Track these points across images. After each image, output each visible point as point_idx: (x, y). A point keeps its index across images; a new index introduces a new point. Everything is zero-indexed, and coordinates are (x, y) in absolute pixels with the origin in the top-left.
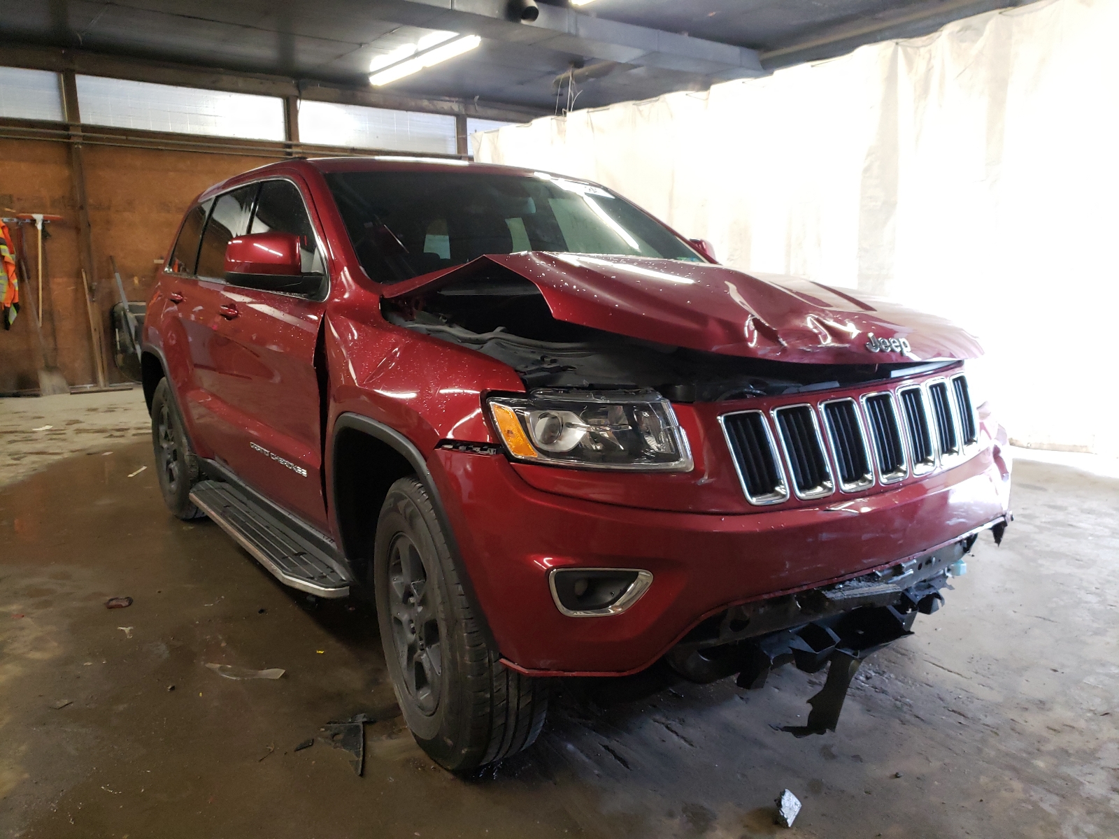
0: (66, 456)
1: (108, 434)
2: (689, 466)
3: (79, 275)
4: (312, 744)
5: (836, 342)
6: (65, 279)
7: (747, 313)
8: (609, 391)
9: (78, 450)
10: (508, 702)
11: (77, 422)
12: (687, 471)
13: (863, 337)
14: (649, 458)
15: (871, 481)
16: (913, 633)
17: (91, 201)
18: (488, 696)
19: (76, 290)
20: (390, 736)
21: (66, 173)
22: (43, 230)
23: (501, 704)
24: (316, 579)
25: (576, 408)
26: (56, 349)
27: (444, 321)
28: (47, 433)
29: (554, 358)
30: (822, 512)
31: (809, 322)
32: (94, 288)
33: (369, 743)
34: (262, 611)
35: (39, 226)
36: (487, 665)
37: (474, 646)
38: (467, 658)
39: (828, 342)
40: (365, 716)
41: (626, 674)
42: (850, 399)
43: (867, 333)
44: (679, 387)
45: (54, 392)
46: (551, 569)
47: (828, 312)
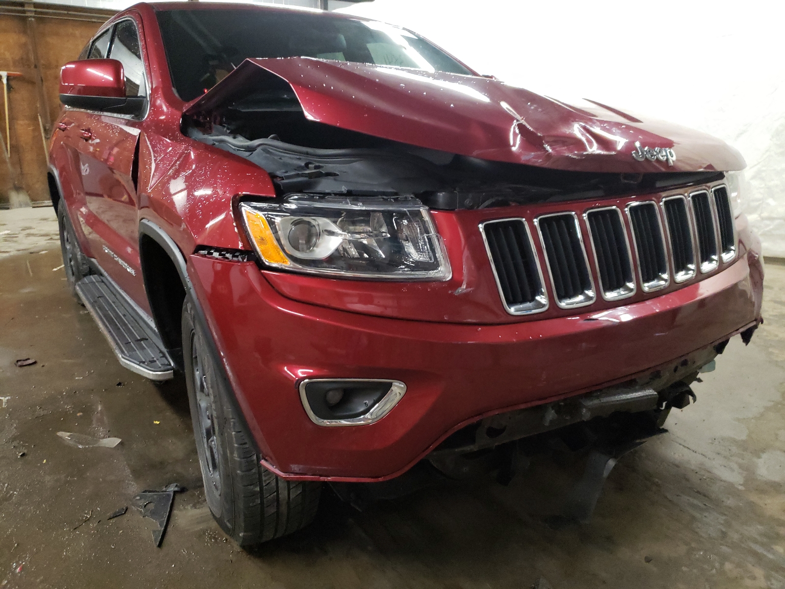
0: (12, 254)
1: (50, 237)
2: (447, 275)
3: (36, 119)
4: (125, 513)
5: (602, 150)
6: (26, 122)
7: (511, 119)
8: (369, 197)
9: (23, 250)
10: (278, 494)
11: (30, 228)
12: (444, 280)
13: (630, 147)
14: (408, 266)
15: (631, 290)
16: (666, 431)
17: (42, 62)
18: (258, 489)
19: (34, 130)
20: (194, 506)
21: (23, 39)
22: (8, 84)
23: (272, 496)
24: (146, 363)
25: (333, 215)
26: (22, 174)
27: (228, 131)
28: (5, 236)
29: (317, 164)
30: (582, 322)
31: (576, 130)
32: (47, 128)
33: (175, 512)
34: (119, 384)
35: (5, 81)
36: (255, 462)
37: (241, 444)
38: (236, 455)
39: (594, 149)
40: (176, 486)
41: (380, 479)
42: (614, 207)
43: (634, 142)
44: (441, 195)
45: (21, 206)
46: (304, 378)
47: (595, 121)
